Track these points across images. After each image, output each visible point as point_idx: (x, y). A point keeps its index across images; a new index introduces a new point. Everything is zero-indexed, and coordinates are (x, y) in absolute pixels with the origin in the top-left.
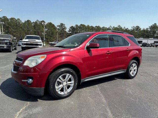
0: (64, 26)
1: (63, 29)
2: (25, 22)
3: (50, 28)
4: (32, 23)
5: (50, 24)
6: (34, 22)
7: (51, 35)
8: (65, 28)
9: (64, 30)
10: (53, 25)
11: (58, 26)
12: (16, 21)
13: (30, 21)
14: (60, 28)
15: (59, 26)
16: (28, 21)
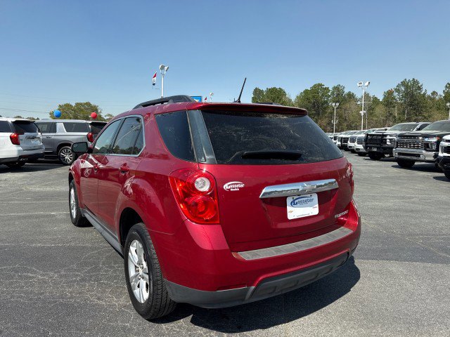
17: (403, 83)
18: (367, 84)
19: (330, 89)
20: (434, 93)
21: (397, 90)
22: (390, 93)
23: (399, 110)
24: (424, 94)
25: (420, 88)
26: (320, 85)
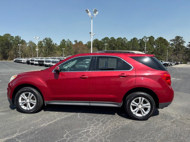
0: (181, 40)
1: (180, 43)
2: (131, 40)
3: (160, 44)
4: (138, 41)
5: (161, 39)
6: (140, 39)
7: (161, 53)
8: (183, 42)
9: (181, 45)
10: (165, 40)
11: (171, 41)
12: (122, 41)
13: (137, 39)
14: (174, 42)
15: (174, 40)
16: (134, 39)
17: (46, 39)
18: (38, 38)
19: (14, 37)
20: (56, 44)
21: (44, 41)
22: (41, 42)
23: (44, 49)
24: (53, 44)
25: (52, 42)
26: (9, 35)
